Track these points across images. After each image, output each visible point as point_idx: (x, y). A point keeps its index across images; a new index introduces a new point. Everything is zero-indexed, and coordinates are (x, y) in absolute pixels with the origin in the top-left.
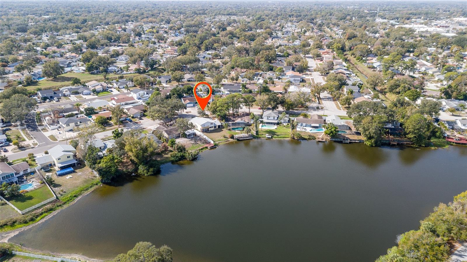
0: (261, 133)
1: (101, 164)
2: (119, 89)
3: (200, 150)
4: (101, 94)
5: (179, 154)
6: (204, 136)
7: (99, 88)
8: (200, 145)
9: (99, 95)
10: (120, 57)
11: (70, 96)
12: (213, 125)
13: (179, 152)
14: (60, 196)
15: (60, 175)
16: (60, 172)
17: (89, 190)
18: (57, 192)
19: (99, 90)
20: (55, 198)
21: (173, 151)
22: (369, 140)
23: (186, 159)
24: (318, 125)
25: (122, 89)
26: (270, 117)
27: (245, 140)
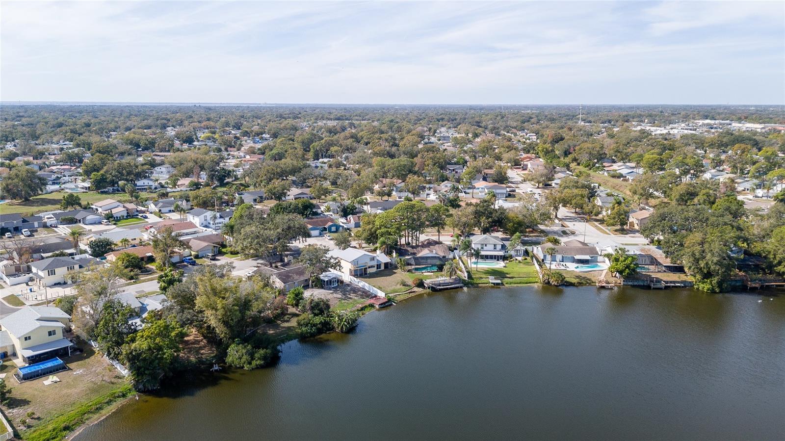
0: (477, 276)
1: (137, 342)
2: (160, 214)
3: (358, 310)
4: (123, 222)
5: (318, 320)
6: (362, 283)
7: (119, 211)
8: (355, 301)
9: (119, 224)
10: (157, 169)
11: (56, 227)
12: (374, 263)
13: (315, 315)
14: (25, 429)
15: (28, 377)
16: (27, 371)
17: (103, 412)
18: (18, 420)
19: (119, 215)
20: (9, 434)
21: (300, 315)
22: (706, 280)
23: (332, 329)
24: (587, 257)
25: (166, 214)
26: (487, 245)
27: (447, 289)
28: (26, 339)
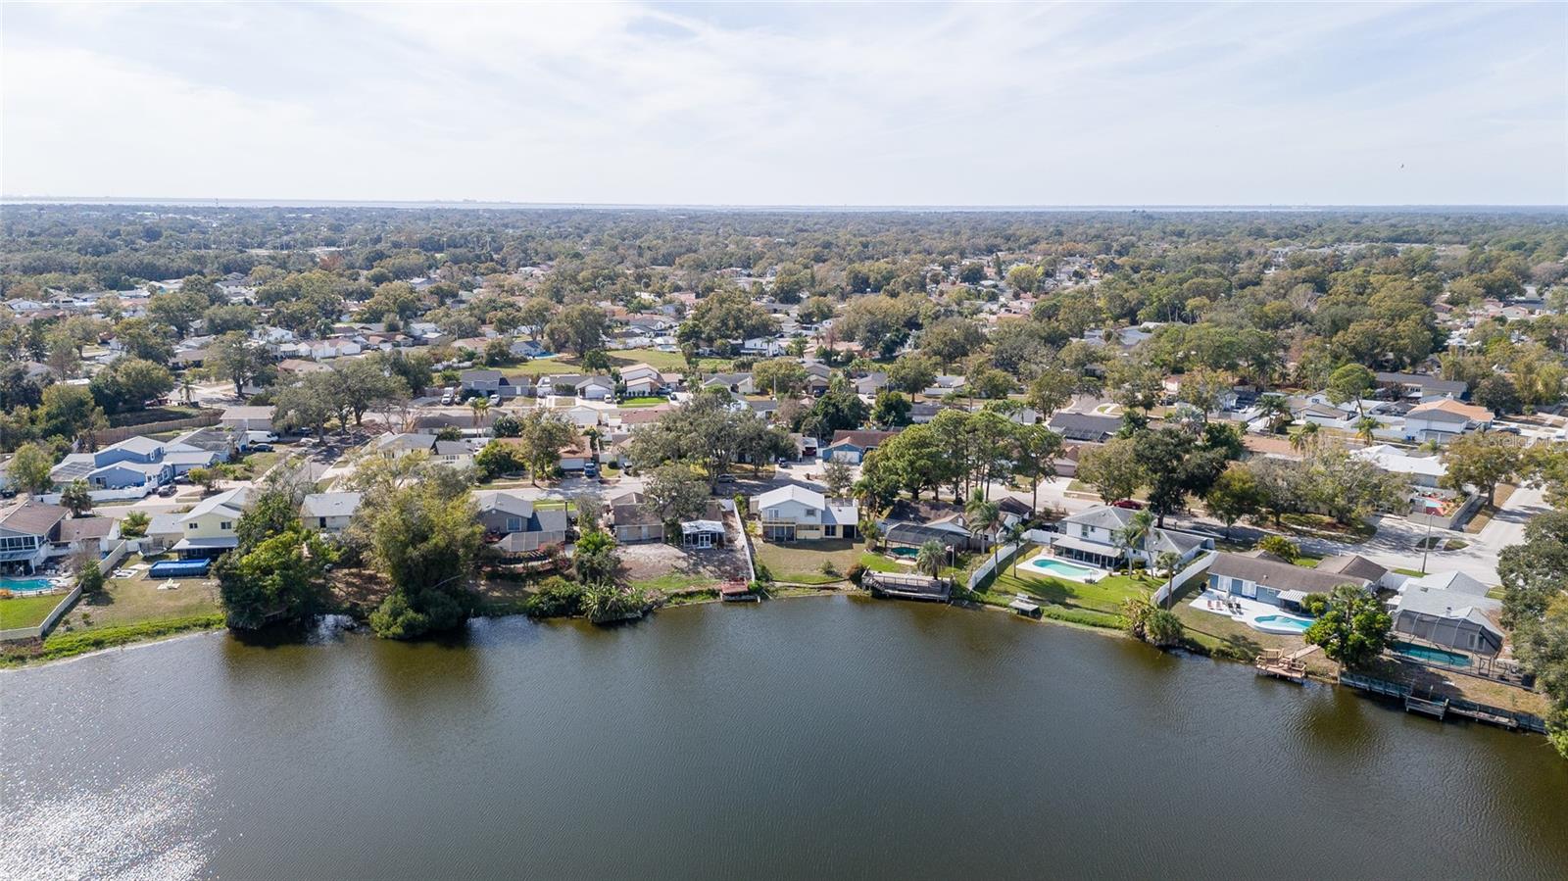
0: (1003, 587)
3: (678, 595)
7: (642, 384)
8: (701, 578)
12: (823, 523)
14: (63, 630)
16: (169, 566)
20: (35, 631)
23: (584, 612)
26: (1096, 529)
27: (908, 598)
28: (191, 526)
